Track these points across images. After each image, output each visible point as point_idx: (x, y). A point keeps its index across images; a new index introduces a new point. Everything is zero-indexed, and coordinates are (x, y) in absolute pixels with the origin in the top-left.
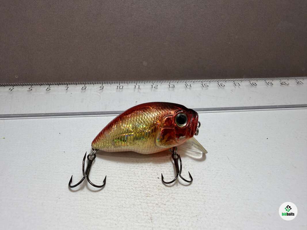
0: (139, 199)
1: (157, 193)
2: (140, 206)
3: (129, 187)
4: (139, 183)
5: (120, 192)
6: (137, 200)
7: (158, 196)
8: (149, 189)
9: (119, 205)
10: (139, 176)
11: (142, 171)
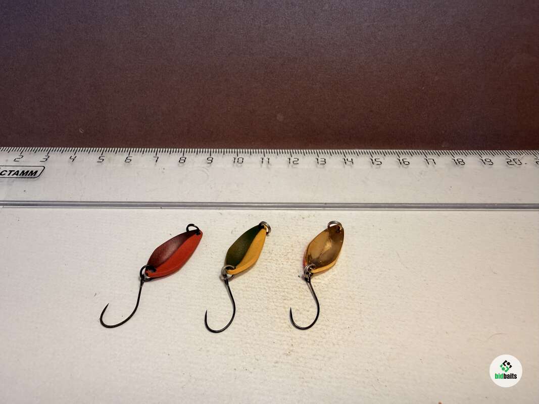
0: (274, 302)
1: (297, 296)
2: (275, 311)
3: (260, 286)
5: (248, 291)
6: (271, 303)
7: (299, 300)
8: (286, 290)
9: (248, 307)
10: (272, 273)
11: (276, 266)
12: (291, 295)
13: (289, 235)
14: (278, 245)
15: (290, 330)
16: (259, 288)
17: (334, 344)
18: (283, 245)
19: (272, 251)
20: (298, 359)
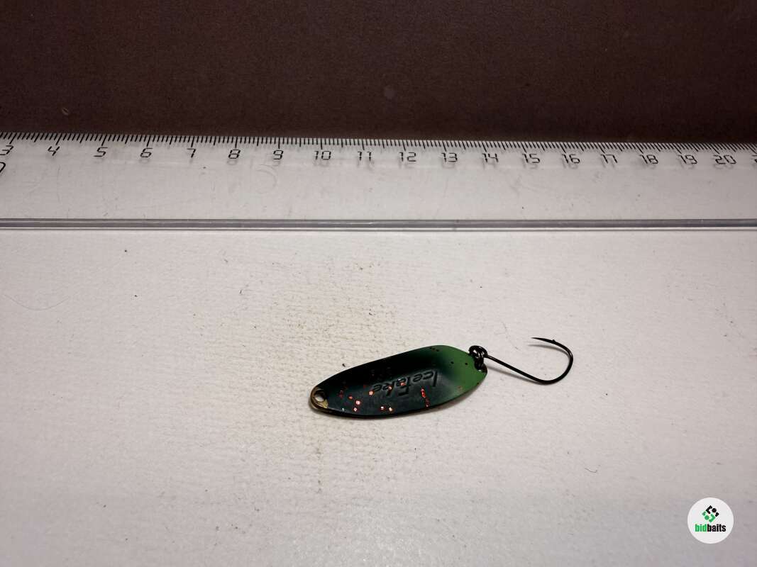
2: (296, 425)
4: (299, 375)
5: (257, 391)
6: (292, 411)
9: (253, 419)
10: (300, 359)
11: (310, 348)
13: (334, 297)
14: (314, 313)
15: (319, 457)
16: (276, 385)
17: (389, 478)
18: (323, 314)
19: (304, 323)
20: (325, 506)
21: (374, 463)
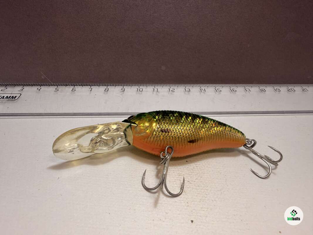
12: (184, 173)
17: (213, 201)
20: (192, 211)
21: (206, 195)
